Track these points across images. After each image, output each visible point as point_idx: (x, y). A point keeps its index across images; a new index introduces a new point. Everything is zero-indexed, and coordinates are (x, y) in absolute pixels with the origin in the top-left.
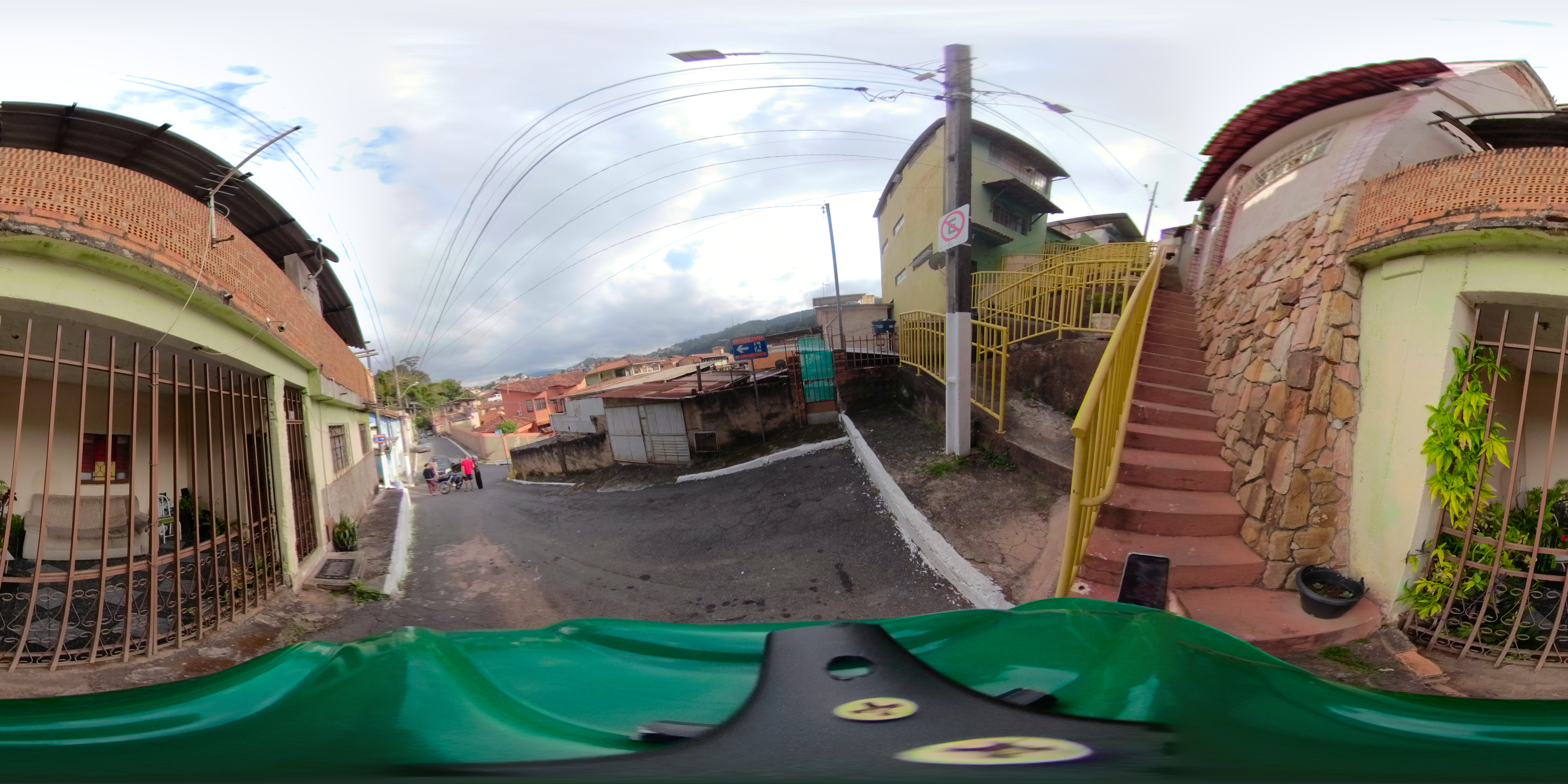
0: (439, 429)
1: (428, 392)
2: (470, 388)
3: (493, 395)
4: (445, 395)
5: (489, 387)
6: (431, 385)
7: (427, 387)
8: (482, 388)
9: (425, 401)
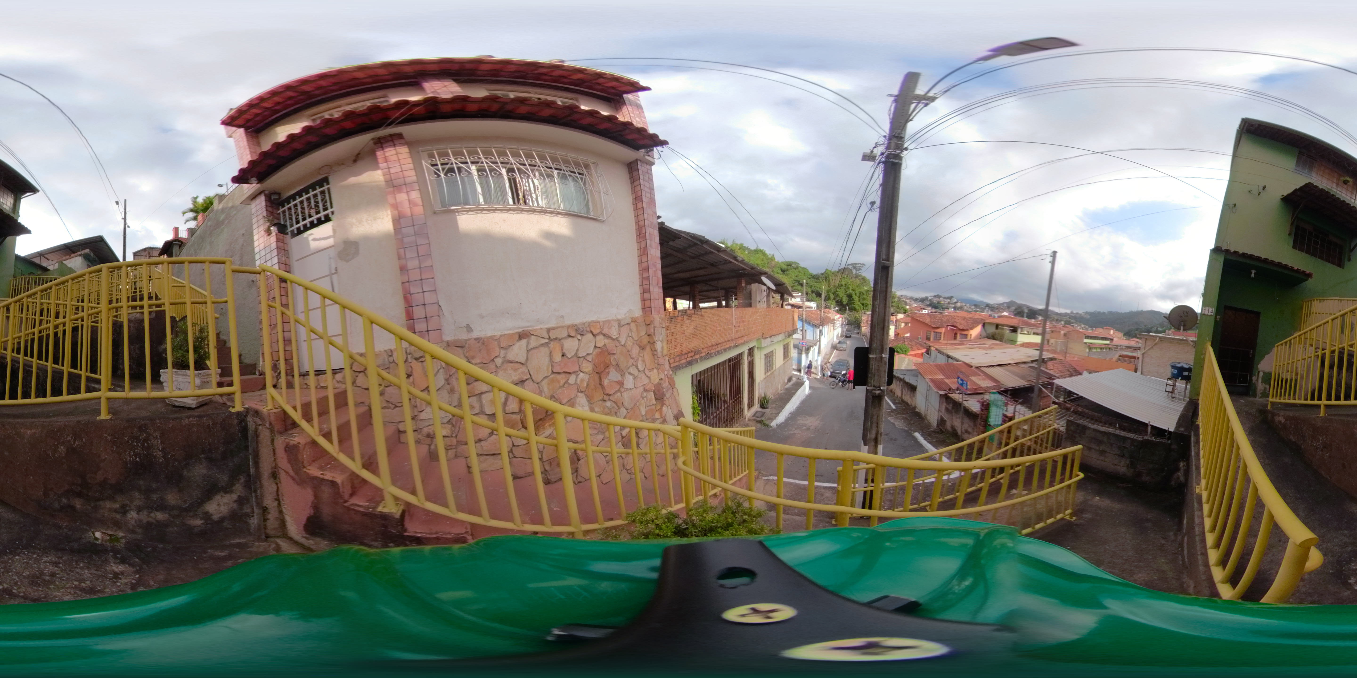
0: (864, 330)
1: (865, 296)
7: (865, 293)
8: (916, 300)
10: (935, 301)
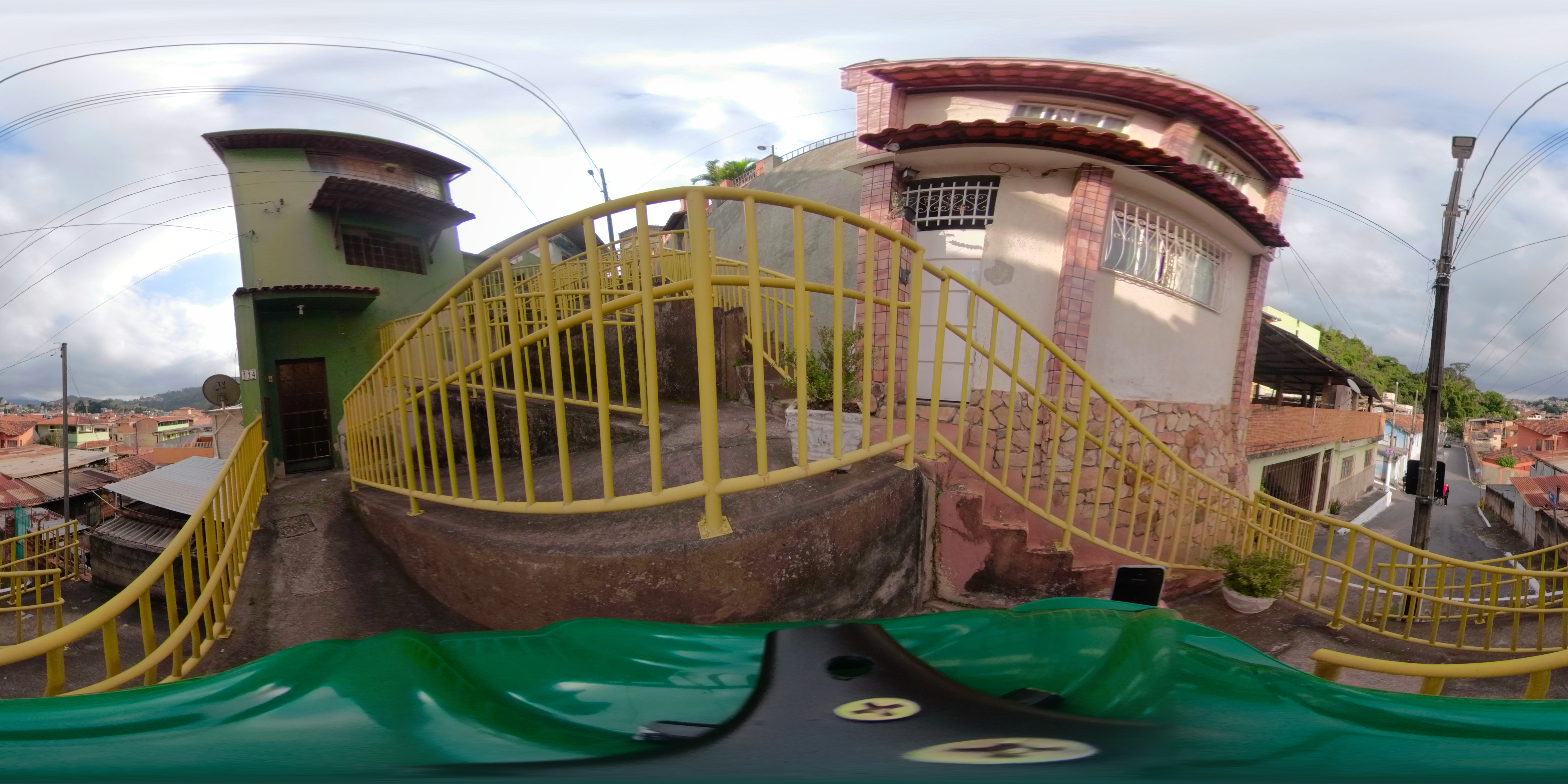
0: (1466, 439)
1: (1469, 401)
2: (1518, 401)
3: (1534, 414)
4: (1485, 406)
5: (1536, 404)
6: (1472, 396)
7: (1469, 397)
8: (1529, 404)
9: (1463, 409)
10: (1551, 404)
